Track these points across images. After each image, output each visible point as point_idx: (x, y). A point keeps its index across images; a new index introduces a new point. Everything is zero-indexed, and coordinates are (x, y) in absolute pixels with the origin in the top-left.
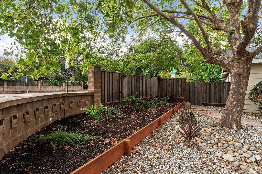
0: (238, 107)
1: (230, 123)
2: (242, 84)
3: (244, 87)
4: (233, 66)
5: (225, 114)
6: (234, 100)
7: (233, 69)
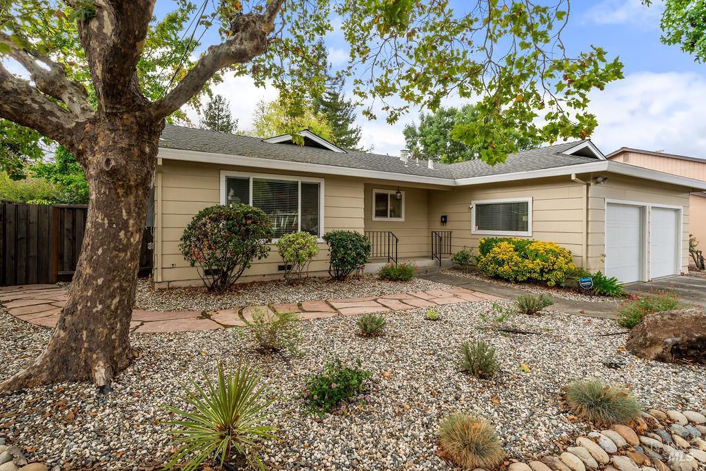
0: (112, 296)
1: (85, 361)
2: (124, 211)
3: (131, 222)
4: (94, 139)
5: (64, 329)
6: (94, 271)
7: (94, 153)
